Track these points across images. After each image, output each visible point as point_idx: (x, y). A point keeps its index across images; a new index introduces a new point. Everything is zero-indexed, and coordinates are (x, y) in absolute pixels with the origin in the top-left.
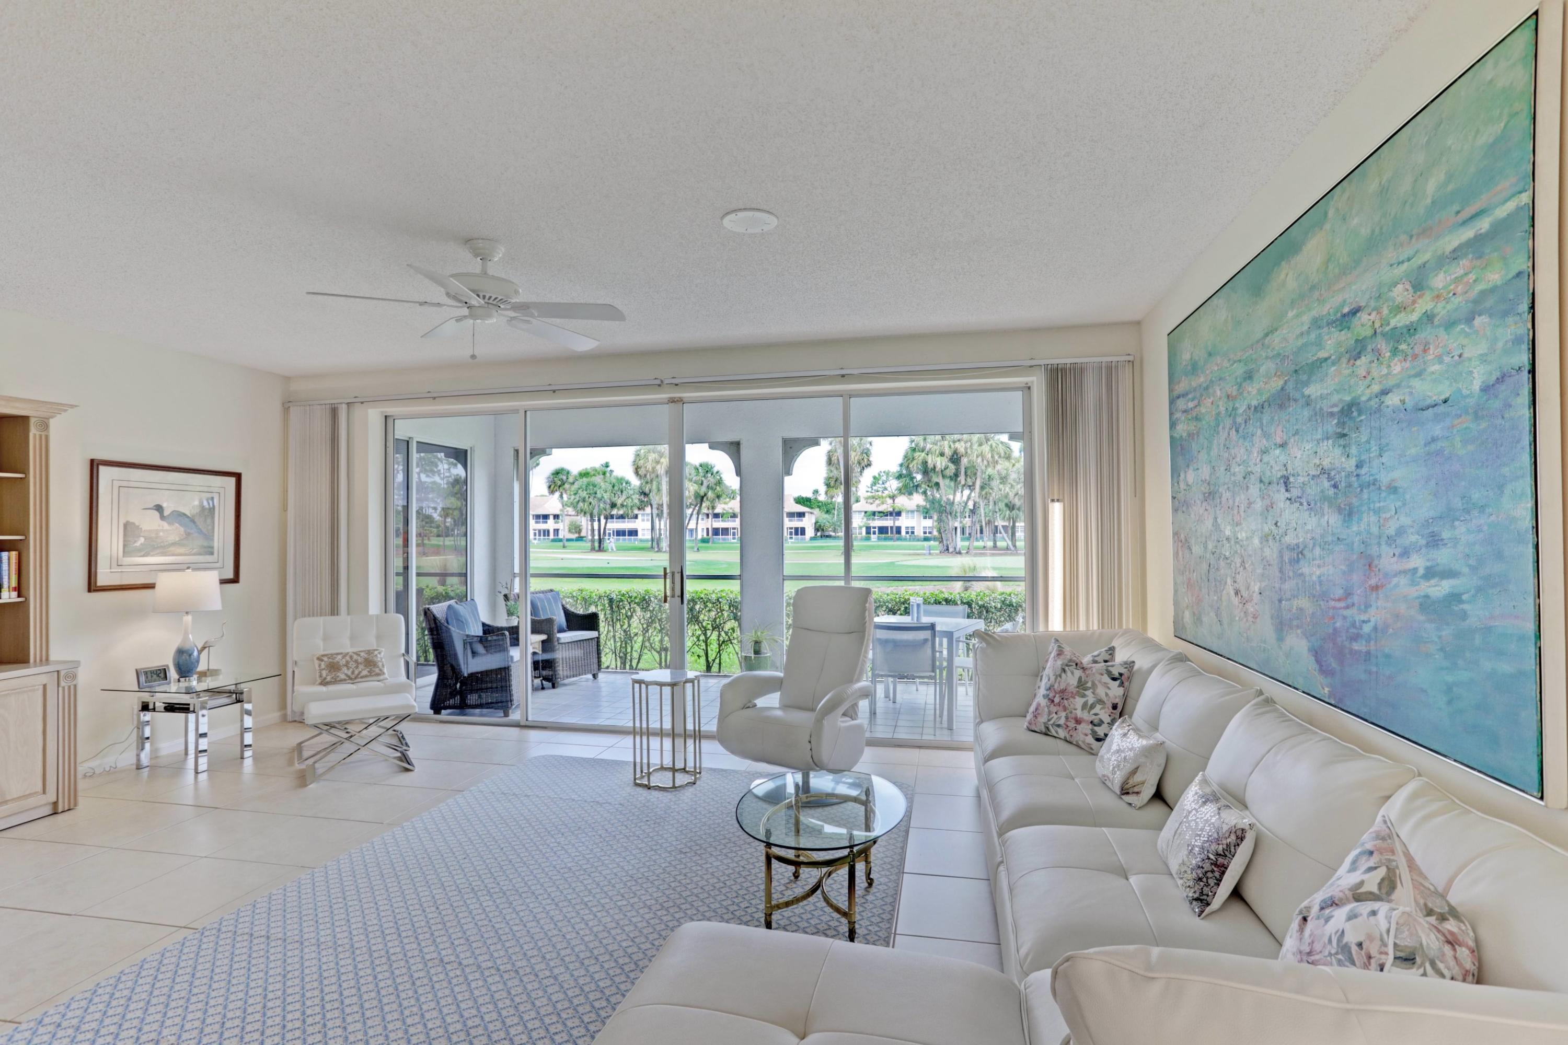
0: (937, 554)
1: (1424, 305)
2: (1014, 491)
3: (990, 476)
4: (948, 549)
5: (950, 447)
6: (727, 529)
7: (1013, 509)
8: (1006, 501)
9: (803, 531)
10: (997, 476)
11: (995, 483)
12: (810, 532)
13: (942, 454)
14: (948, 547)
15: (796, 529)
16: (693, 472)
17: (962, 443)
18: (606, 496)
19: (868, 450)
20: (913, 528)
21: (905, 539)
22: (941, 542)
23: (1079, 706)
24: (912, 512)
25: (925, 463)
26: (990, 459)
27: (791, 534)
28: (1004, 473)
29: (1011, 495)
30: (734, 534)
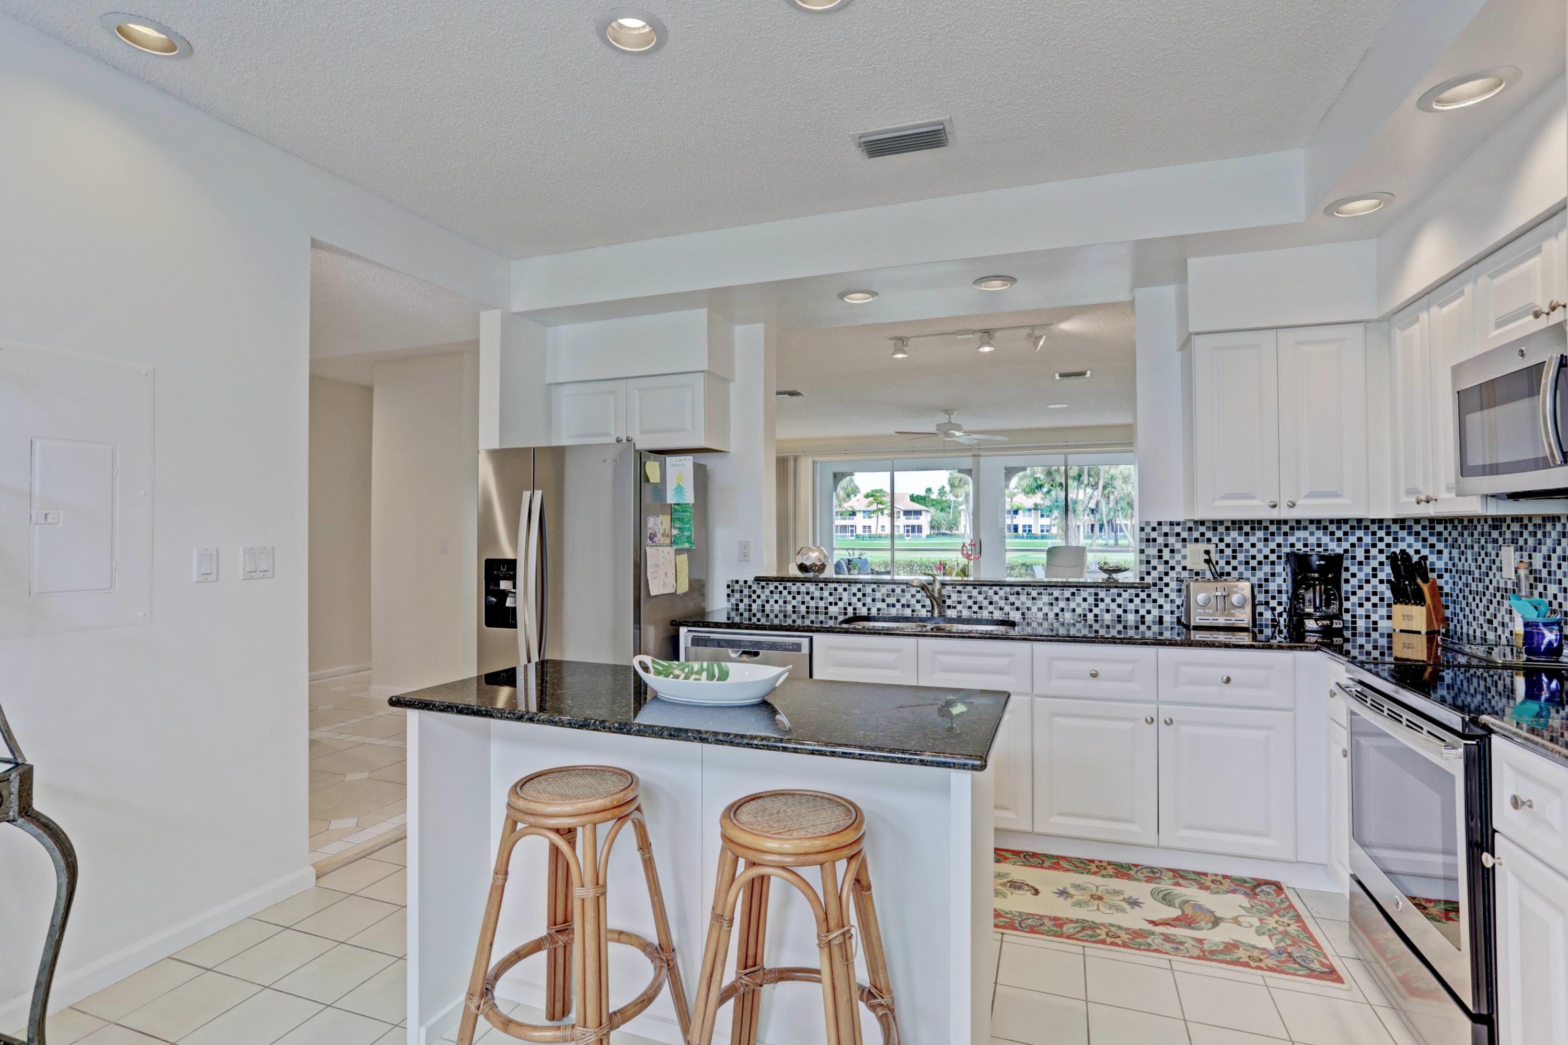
9: (920, 529)
12: (926, 530)
15: (913, 527)
20: (1030, 526)
21: (1023, 537)
24: (1030, 510)
27: (908, 531)
30: (852, 531)
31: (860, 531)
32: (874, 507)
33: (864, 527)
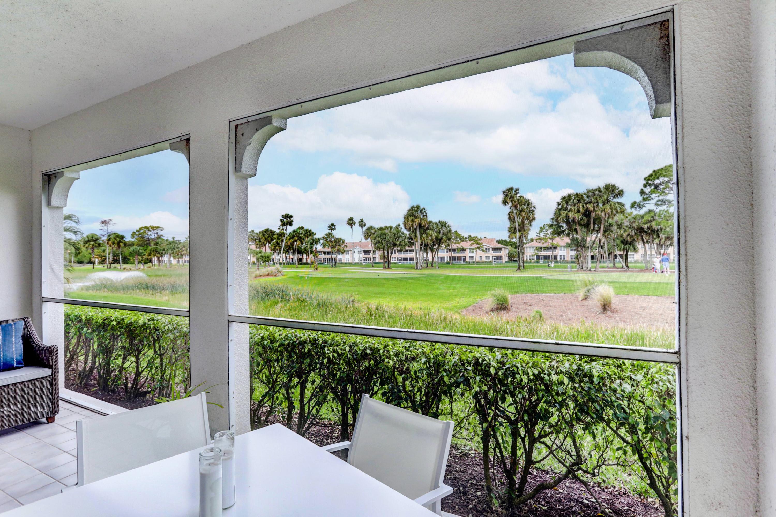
0: (576, 271)
2: (627, 233)
3: (610, 224)
4: (582, 268)
5: (583, 207)
6: (460, 257)
7: (626, 244)
8: (622, 239)
9: (501, 257)
10: (615, 224)
11: (614, 228)
12: (505, 258)
13: (578, 211)
14: (582, 267)
15: (497, 257)
16: (435, 226)
17: (591, 204)
18: (391, 240)
19: (533, 211)
20: (564, 256)
21: (560, 262)
22: (578, 263)
24: (564, 247)
25: (567, 217)
26: (610, 213)
27: (495, 259)
28: (620, 222)
29: (625, 235)
30: (464, 260)
31: (468, 259)
32: (474, 246)
33: (470, 257)
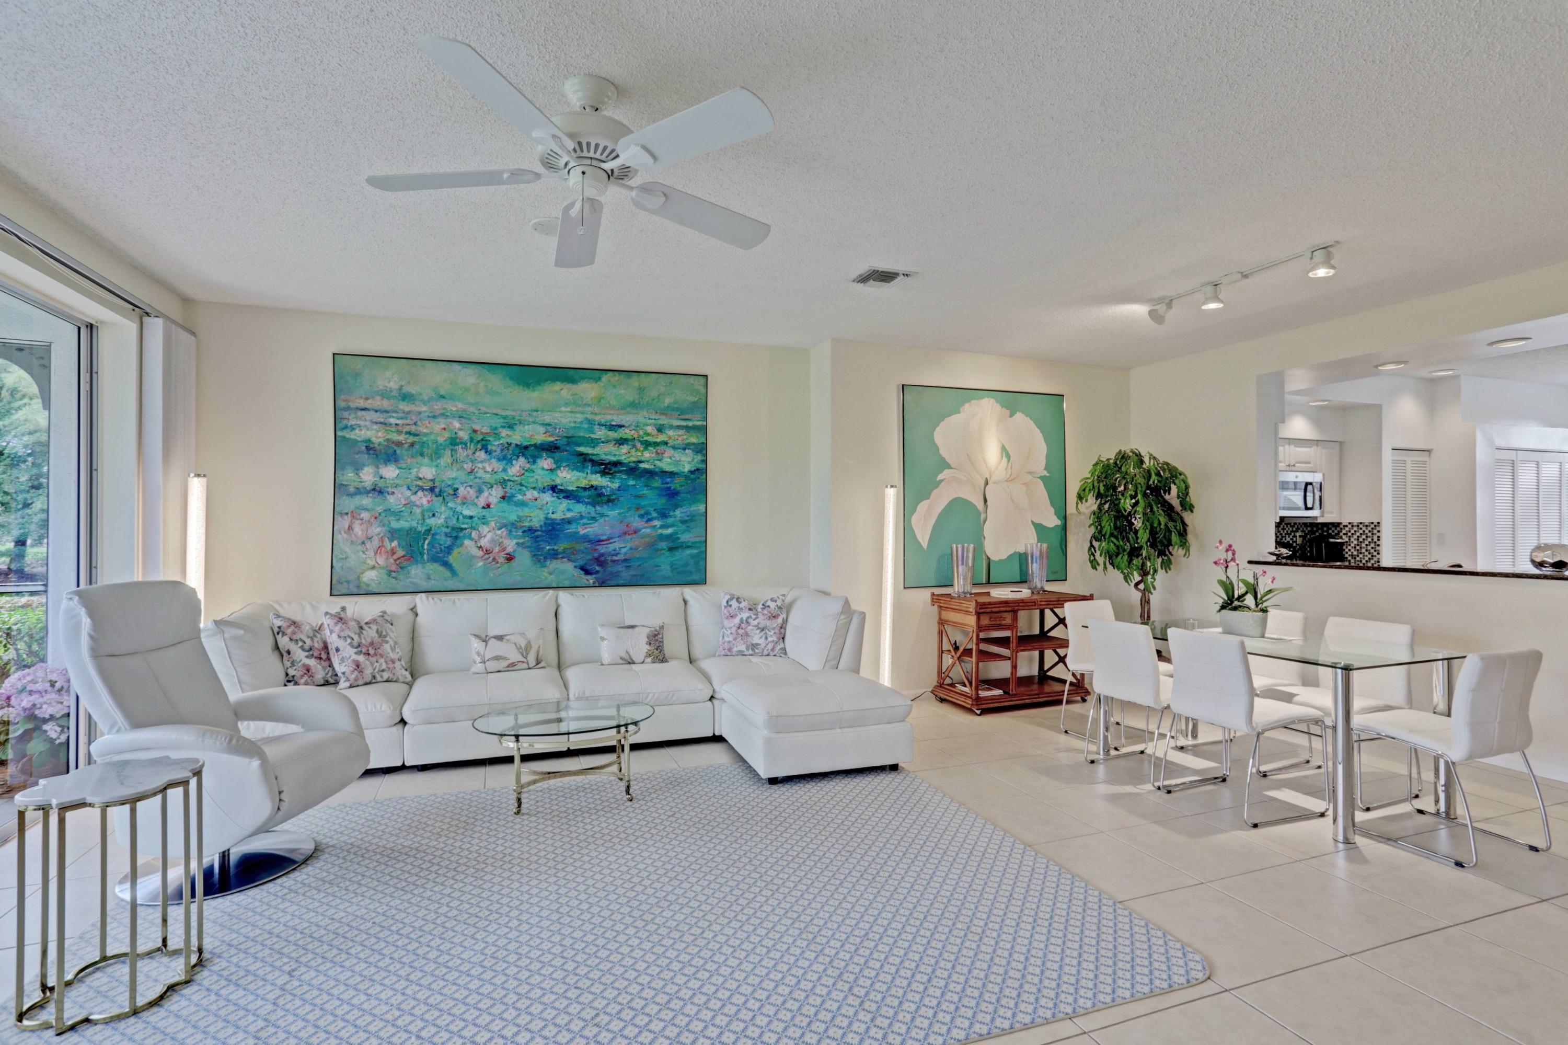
1: (662, 438)
23: (389, 650)
